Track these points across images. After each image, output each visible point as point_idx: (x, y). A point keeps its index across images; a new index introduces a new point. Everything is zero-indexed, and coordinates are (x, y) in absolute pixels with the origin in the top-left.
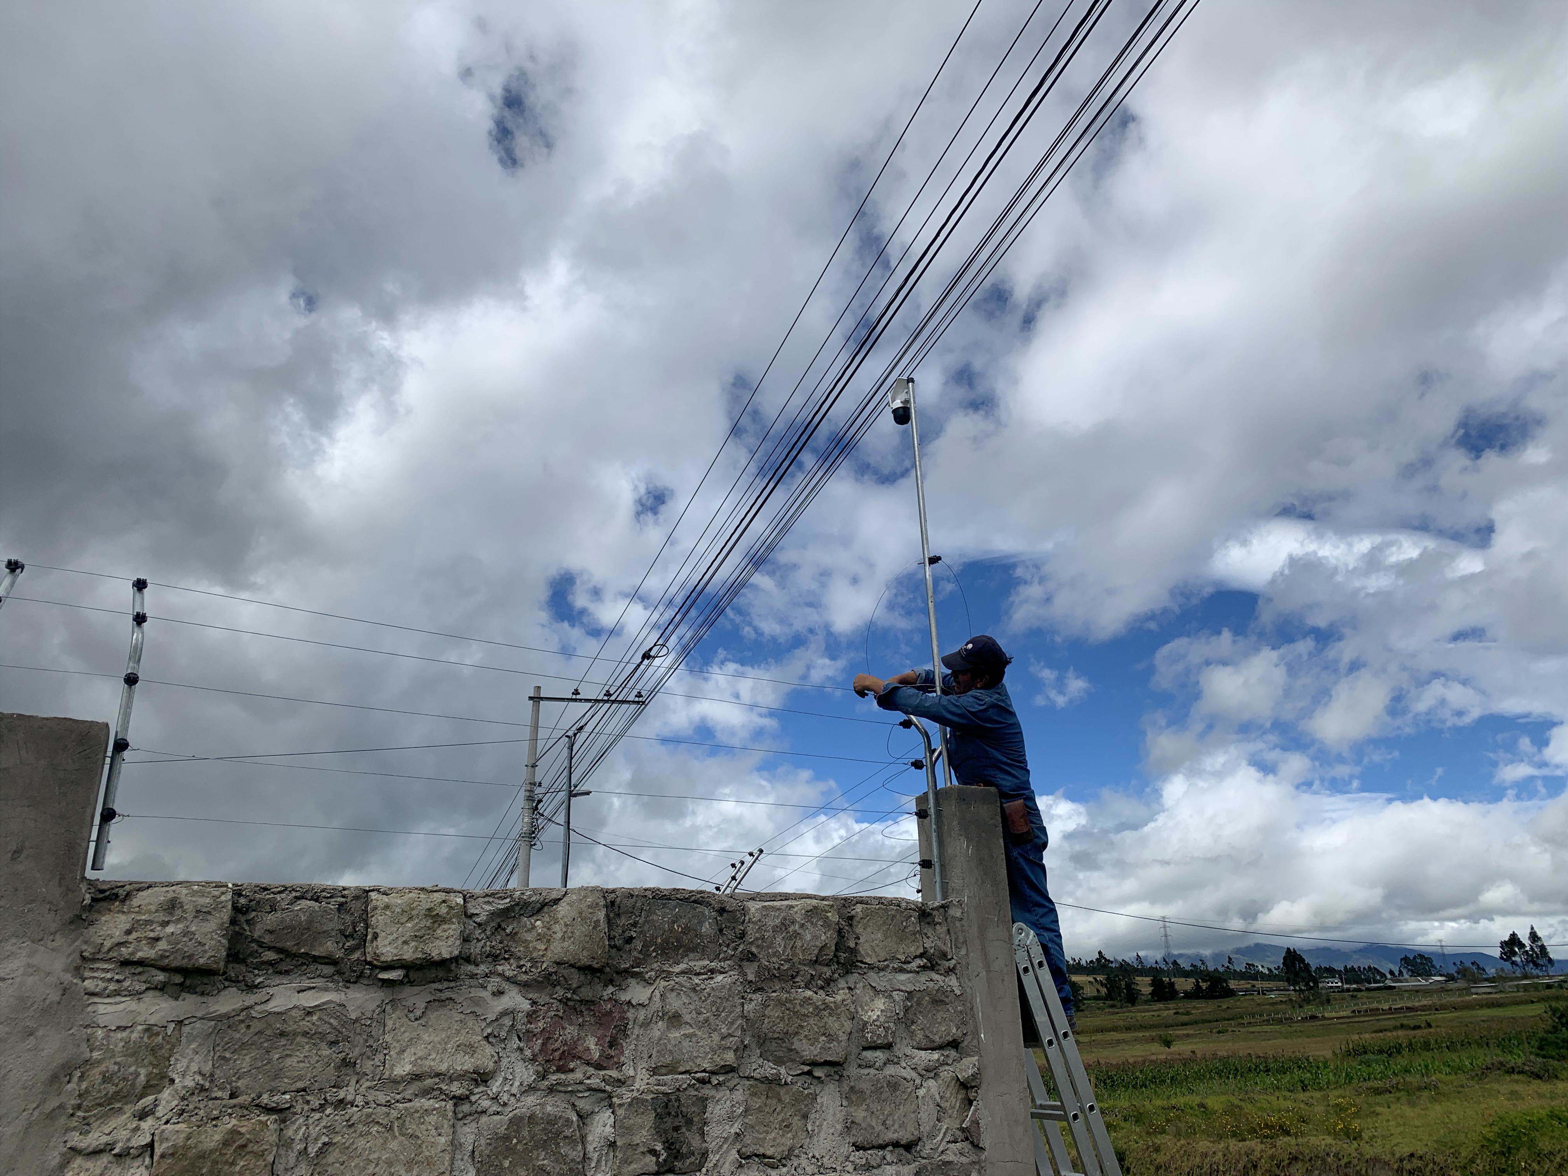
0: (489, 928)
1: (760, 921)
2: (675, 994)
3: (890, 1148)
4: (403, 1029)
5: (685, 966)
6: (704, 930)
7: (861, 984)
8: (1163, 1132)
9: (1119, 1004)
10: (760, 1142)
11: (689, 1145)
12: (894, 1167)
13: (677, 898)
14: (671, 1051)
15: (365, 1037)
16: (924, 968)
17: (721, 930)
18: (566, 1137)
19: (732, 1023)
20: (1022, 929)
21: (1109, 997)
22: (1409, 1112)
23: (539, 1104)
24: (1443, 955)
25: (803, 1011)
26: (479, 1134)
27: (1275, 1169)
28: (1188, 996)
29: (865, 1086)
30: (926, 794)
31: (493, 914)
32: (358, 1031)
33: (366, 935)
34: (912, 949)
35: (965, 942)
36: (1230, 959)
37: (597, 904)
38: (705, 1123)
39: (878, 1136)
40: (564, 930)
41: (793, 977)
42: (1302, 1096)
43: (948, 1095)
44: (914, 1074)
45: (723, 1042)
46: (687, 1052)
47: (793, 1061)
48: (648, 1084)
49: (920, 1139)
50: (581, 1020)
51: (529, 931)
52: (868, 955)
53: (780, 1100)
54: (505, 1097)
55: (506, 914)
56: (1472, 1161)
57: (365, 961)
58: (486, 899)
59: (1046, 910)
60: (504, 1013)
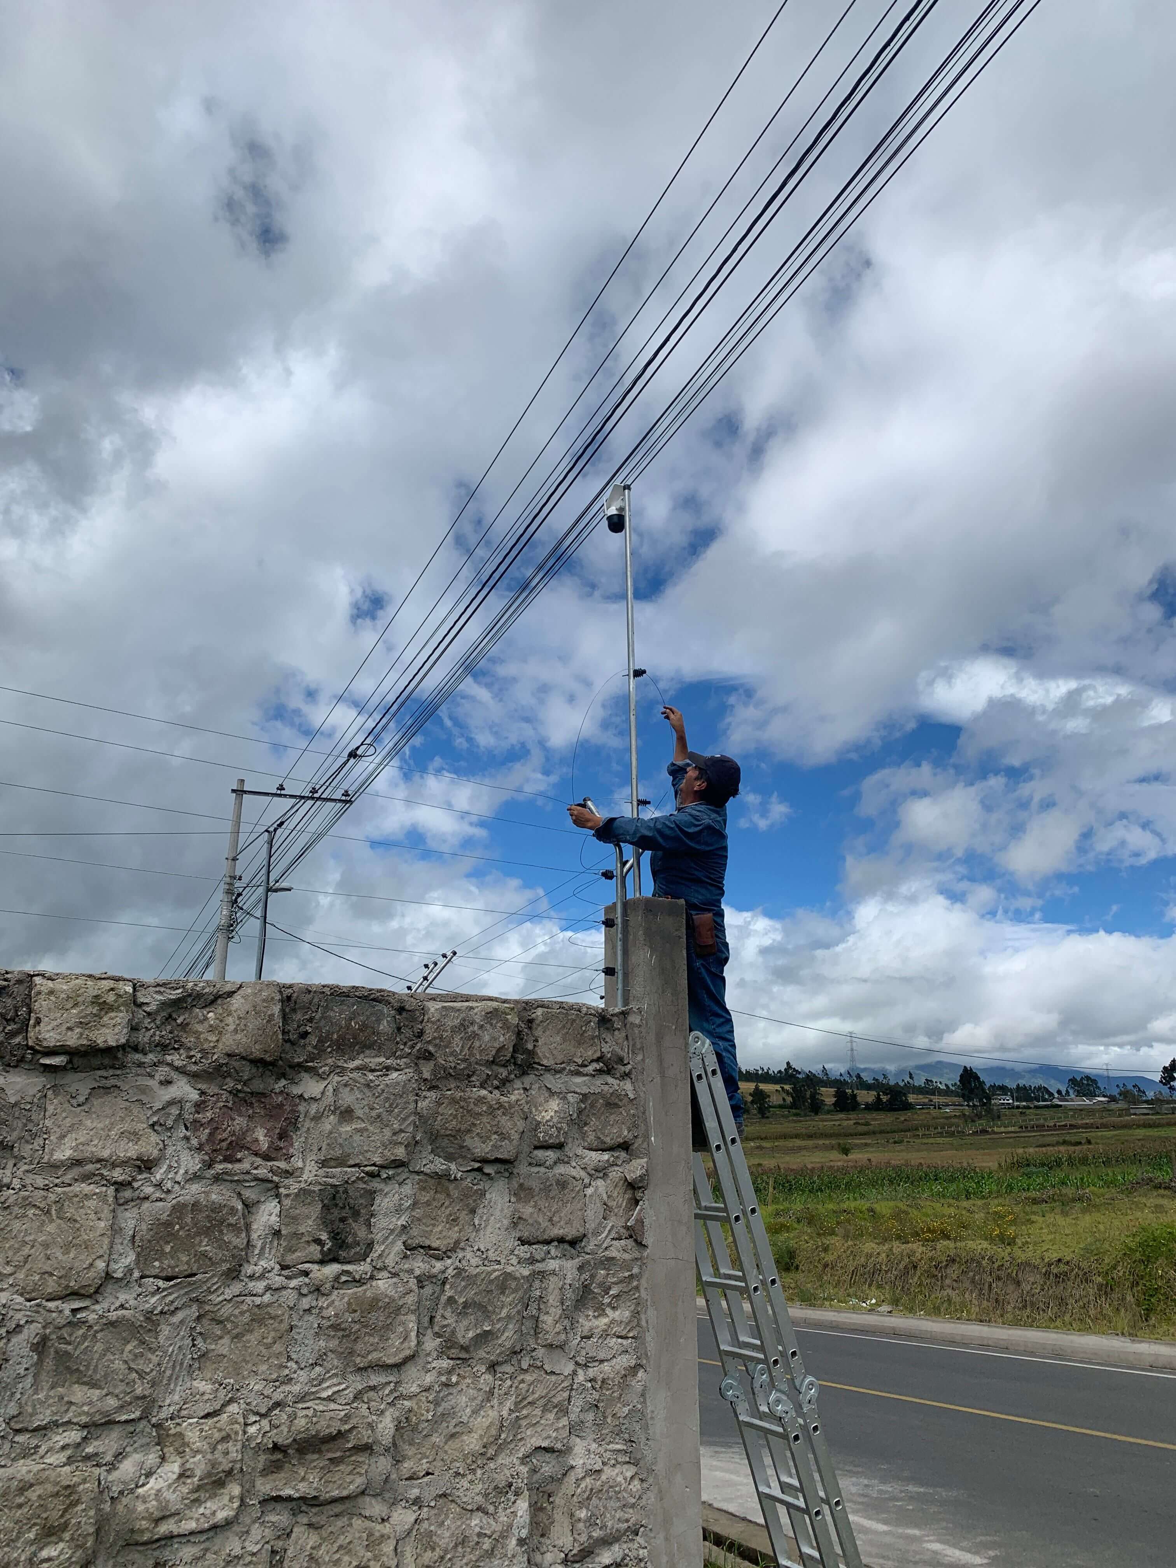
0: (159, 1018)
1: (439, 1020)
2: (348, 1089)
3: (556, 1243)
4: (64, 1115)
5: (360, 1062)
6: (381, 1027)
7: (537, 1085)
8: (833, 1233)
9: (802, 1113)
10: (427, 1234)
11: (355, 1235)
12: (557, 1262)
13: (356, 996)
14: (340, 1144)
15: (25, 1121)
16: (600, 1071)
17: (399, 1029)
18: (229, 1225)
19: (404, 1119)
20: (698, 1038)
21: (794, 1105)
22: (1061, 1220)
23: (204, 1192)
24: (1108, 1077)
25: (478, 1110)
26: (141, 1219)
27: (933, 1269)
28: (869, 1107)
29: (535, 1184)
30: (615, 904)
31: (163, 1004)
32: (17, 1115)
33: (29, 1020)
34: (590, 1053)
35: (642, 1048)
36: (910, 1074)
37: (273, 998)
38: (372, 1215)
39: (544, 1231)
40: (237, 1022)
41: (469, 1076)
42: (965, 1204)
43: (616, 1194)
44: (583, 1174)
45: (395, 1138)
46: (358, 1146)
47: (464, 1157)
48: (316, 1176)
49: (585, 1236)
50: (251, 1111)
51: (201, 1022)
52: (545, 1057)
53: (448, 1195)
54: (169, 1185)
55: (178, 1004)
56: (1114, 1267)
57: (27, 1045)
58: (157, 989)
59: (722, 1020)
60: (171, 1103)
